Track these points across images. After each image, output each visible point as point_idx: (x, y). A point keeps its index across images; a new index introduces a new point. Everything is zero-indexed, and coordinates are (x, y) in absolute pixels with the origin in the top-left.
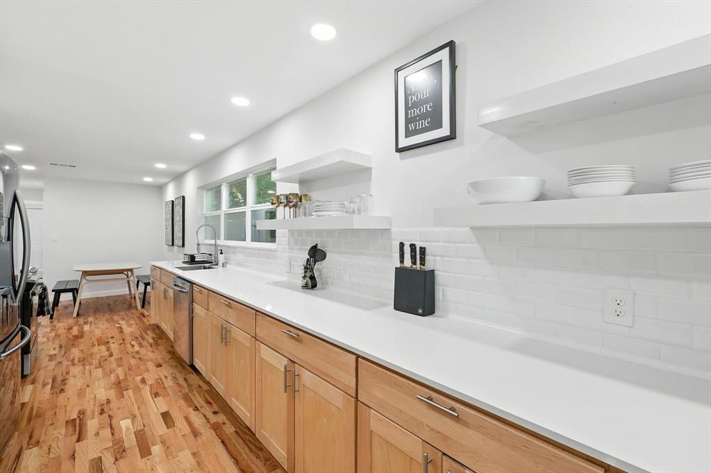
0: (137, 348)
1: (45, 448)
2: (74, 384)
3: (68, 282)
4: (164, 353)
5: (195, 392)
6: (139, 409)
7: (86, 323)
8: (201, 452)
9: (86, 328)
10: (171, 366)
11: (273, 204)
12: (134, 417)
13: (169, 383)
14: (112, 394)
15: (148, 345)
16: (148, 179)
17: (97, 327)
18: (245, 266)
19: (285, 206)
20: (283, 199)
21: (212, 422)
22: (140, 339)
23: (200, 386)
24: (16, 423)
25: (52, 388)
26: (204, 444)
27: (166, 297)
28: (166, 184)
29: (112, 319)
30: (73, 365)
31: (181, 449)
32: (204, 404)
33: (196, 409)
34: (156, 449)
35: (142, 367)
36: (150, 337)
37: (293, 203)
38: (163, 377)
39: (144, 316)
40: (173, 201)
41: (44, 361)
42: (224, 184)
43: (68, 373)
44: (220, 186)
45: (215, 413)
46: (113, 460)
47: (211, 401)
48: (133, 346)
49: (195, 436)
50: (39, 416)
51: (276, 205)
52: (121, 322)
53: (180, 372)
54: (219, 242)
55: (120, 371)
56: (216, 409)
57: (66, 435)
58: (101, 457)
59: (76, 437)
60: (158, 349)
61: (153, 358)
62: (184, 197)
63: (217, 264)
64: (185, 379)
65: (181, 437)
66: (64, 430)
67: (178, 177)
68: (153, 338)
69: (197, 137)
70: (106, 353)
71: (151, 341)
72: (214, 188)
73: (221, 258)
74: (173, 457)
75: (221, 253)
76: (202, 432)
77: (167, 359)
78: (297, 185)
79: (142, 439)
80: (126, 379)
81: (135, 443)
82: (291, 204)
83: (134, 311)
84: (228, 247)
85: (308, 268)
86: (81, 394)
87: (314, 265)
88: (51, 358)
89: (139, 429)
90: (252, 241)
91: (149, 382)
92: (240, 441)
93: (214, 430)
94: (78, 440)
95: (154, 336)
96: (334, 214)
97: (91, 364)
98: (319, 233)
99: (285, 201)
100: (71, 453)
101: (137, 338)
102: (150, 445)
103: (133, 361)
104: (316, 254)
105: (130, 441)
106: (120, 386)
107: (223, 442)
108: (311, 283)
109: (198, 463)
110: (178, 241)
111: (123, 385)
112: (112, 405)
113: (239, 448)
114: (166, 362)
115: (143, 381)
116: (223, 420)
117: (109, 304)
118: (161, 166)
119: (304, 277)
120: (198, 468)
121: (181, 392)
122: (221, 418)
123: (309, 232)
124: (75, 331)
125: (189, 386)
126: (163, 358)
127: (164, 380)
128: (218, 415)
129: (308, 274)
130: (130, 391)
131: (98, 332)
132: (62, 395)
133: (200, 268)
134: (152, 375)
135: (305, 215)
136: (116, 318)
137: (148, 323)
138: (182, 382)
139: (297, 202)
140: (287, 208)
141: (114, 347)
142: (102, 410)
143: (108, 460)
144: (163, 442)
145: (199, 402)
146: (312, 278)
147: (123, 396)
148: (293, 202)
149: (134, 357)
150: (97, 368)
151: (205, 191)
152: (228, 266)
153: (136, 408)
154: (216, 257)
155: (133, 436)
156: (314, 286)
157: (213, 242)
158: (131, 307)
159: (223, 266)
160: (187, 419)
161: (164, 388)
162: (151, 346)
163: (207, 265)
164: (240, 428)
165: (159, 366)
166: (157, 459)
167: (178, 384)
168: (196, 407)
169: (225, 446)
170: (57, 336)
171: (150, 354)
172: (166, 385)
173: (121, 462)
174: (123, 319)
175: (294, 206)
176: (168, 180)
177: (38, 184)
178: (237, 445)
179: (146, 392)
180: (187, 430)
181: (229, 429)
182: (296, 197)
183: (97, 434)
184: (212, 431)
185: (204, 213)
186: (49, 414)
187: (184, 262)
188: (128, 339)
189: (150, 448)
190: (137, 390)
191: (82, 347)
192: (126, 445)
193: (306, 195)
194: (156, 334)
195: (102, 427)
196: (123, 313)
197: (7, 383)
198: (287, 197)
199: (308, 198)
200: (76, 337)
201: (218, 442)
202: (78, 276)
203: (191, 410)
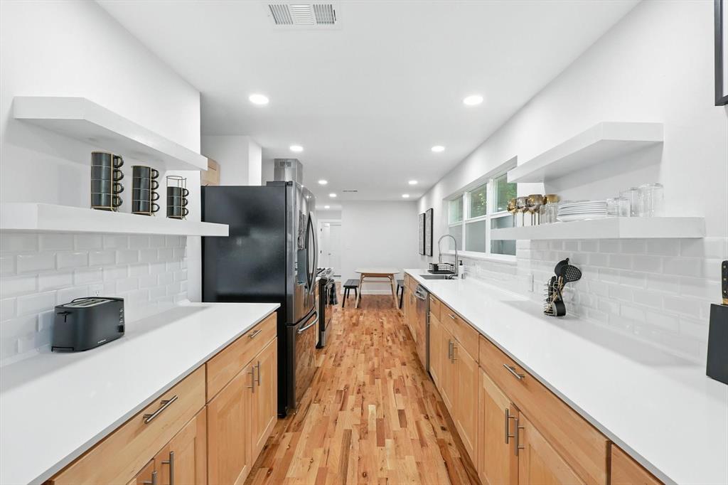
0: (390, 343)
1: (323, 407)
2: (347, 362)
3: (353, 280)
4: (410, 353)
5: (428, 400)
6: (383, 399)
7: (361, 314)
8: (424, 465)
9: (361, 318)
10: (413, 367)
11: (509, 210)
12: (378, 406)
13: (409, 383)
14: (367, 379)
15: (399, 343)
16: (406, 196)
17: (368, 319)
18: (483, 279)
19: (524, 212)
20: (522, 203)
21: (438, 438)
22: (394, 335)
23: (433, 395)
24: (311, 381)
25: (334, 361)
26: (428, 457)
27: (412, 303)
28: (420, 199)
29: (378, 314)
30: (349, 346)
31: (408, 453)
32: (435, 415)
33: (427, 417)
34: (389, 442)
35: (391, 362)
36: (401, 335)
37: (534, 207)
38: (405, 376)
39: (400, 316)
40: (424, 214)
41: (334, 339)
42: (466, 193)
43: (345, 352)
44: (462, 196)
45: (443, 429)
46: (359, 438)
47: (441, 414)
48: (388, 341)
49: (422, 446)
50: (324, 380)
51: (514, 210)
52: (384, 318)
53: (419, 375)
54: (459, 253)
55: (376, 360)
56: (445, 425)
57: (335, 402)
58: (351, 431)
59: (340, 406)
60: (405, 348)
61: (400, 355)
62: (432, 209)
63: (457, 276)
64: (422, 384)
65: (410, 441)
66: (334, 397)
67: (428, 191)
68: (404, 338)
69: (438, 149)
70: (370, 343)
71: (402, 340)
72: (457, 199)
73: (461, 269)
74: (401, 458)
75: (461, 264)
76: (429, 444)
77: (411, 359)
78: (542, 184)
79: (380, 428)
80: (378, 368)
81: (375, 429)
82: (532, 209)
83: (394, 311)
84: (469, 258)
85: (555, 288)
86: (349, 372)
87: (563, 286)
88: (338, 336)
89: (380, 417)
90: (491, 252)
91: (395, 377)
92: (463, 471)
93: (440, 447)
94: (341, 410)
95: (404, 335)
96: (588, 218)
97: (359, 349)
98: (572, 244)
99: (524, 205)
100: (335, 418)
101: (392, 334)
102: (385, 436)
103: (386, 355)
104: (567, 272)
105: (372, 426)
106: (373, 373)
107: (445, 463)
108: (558, 309)
109: (420, 475)
110: (428, 252)
111: (375, 373)
112: (366, 388)
113: (461, 478)
114: (409, 362)
115: (390, 374)
116: (450, 440)
117: (378, 302)
118: (413, 182)
119: (549, 300)
120: (419, 480)
121: (417, 395)
122: (447, 437)
123: (557, 243)
124: (354, 320)
125: (425, 391)
126: (408, 358)
127: (405, 378)
128: (446, 432)
129: (555, 297)
130: (380, 381)
131: (367, 323)
132: (339, 368)
133: (442, 278)
134: (398, 371)
135: (551, 221)
136: (381, 314)
137: (402, 323)
138: (419, 386)
139: (539, 206)
140: (528, 214)
141: (375, 337)
142: (359, 390)
143: (355, 436)
144: (395, 439)
145: (430, 411)
146: (559, 302)
147: (374, 384)
148: (536, 205)
149: (387, 351)
150: (361, 353)
151: (449, 203)
152: (467, 278)
153: (381, 397)
154: (457, 269)
155: (375, 422)
156: (561, 313)
157: (454, 252)
158: (392, 306)
159: (462, 278)
160: (417, 423)
161: (404, 386)
162: (401, 344)
163: (448, 275)
164: (465, 456)
165: (404, 364)
166: (388, 453)
167: (416, 386)
168: (427, 416)
169: (448, 470)
170: (344, 321)
171: (399, 351)
172: (406, 385)
173: (363, 441)
174: (385, 315)
175: (535, 210)
176: (421, 195)
177: (338, 207)
178: (460, 475)
179: (391, 385)
180: (416, 437)
181: (454, 453)
182: (538, 200)
183: (352, 410)
184: (438, 447)
185: (449, 223)
186: (329, 380)
187: (430, 271)
188: (386, 333)
189: (384, 439)
190: (385, 382)
191: (356, 333)
192: (370, 428)
193: (552, 196)
194: (406, 334)
195: (356, 405)
196: (385, 311)
197: (307, 350)
198: (526, 200)
199: (556, 198)
200: (354, 325)
201: (441, 463)
202: (359, 277)
203: (422, 416)
